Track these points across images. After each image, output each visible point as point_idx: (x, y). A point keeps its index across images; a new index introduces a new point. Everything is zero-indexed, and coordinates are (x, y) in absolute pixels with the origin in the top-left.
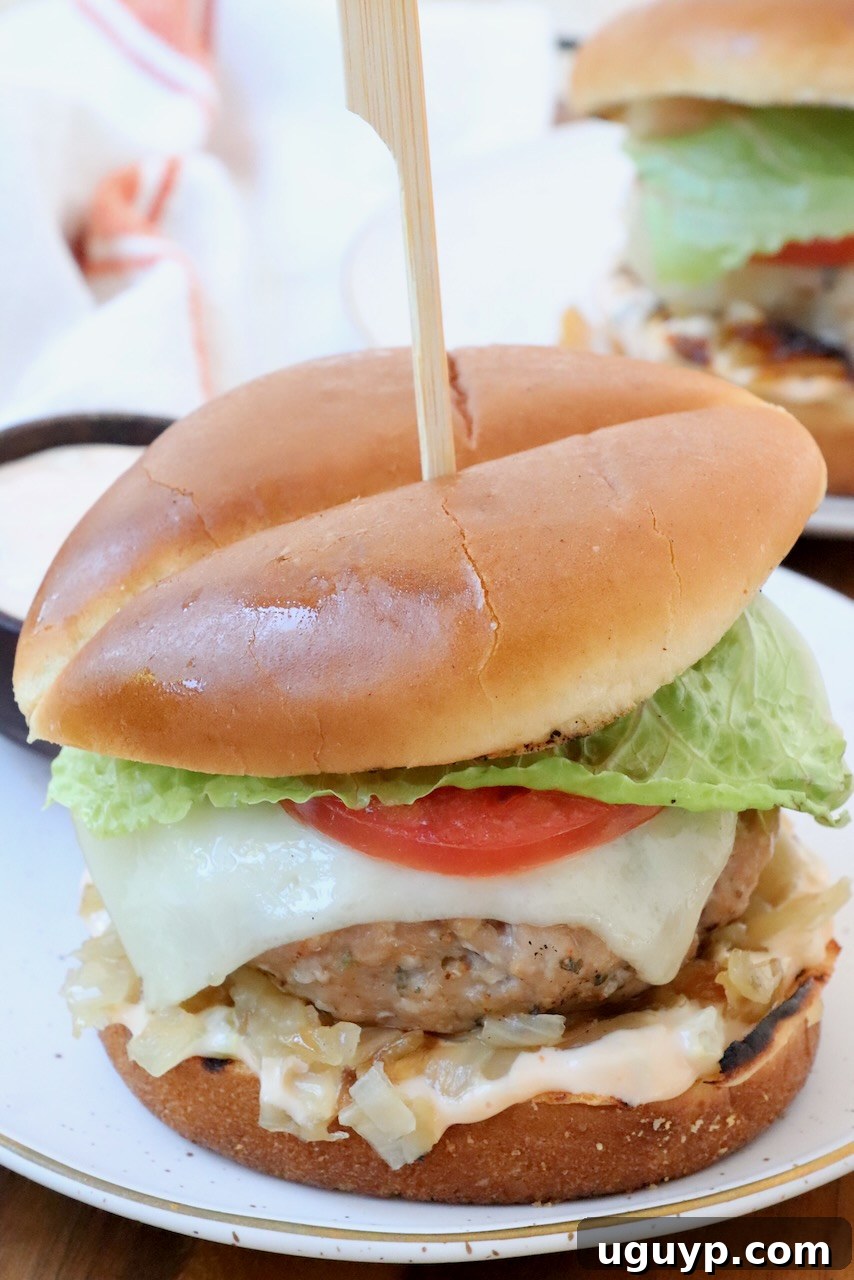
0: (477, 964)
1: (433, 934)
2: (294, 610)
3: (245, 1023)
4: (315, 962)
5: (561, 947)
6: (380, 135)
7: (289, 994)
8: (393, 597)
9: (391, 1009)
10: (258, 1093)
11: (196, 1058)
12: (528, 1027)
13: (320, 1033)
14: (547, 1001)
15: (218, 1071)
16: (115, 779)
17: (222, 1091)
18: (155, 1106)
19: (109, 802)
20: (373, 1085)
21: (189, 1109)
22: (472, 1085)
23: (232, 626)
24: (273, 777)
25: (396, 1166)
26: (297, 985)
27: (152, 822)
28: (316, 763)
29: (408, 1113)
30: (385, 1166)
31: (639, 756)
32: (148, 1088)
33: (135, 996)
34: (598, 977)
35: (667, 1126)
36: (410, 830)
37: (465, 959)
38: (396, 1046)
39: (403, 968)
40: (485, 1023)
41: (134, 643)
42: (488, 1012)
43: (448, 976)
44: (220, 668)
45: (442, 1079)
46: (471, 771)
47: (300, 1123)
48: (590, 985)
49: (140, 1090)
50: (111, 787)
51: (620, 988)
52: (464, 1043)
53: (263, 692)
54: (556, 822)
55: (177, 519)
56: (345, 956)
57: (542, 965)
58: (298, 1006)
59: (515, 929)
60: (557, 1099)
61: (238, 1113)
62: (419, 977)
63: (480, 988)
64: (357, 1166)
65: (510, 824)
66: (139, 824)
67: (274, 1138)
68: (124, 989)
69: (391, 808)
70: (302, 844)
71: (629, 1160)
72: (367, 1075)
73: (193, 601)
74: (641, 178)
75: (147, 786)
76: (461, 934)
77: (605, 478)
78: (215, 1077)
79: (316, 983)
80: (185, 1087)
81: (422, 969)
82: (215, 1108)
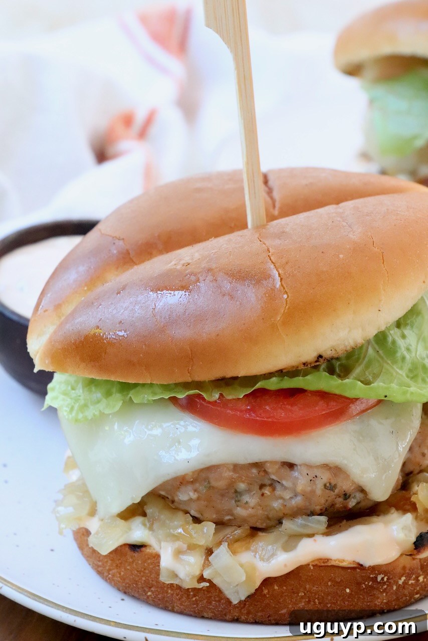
0: (278, 487)
1: (254, 471)
2: (176, 292)
3: (152, 524)
4: (190, 487)
5: (325, 477)
6: (223, 40)
7: (177, 509)
8: (230, 283)
9: (232, 515)
10: (159, 563)
11: (125, 545)
12: (307, 523)
13: (193, 528)
14: (318, 508)
15: (137, 551)
16: (81, 391)
17: (140, 562)
18: (103, 573)
19: (78, 404)
20: (223, 555)
21: (122, 573)
22: (277, 555)
23: (143, 301)
24: (166, 384)
25: (235, 601)
26: (181, 502)
27: (102, 414)
28: (189, 375)
29: (242, 571)
30: (229, 602)
31: (367, 373)
32: (100, 564)
33: (93, 513)
34: (345, 495)
35: (385, 579)
36: (241, 411)
37: (273, 485)
38: (235, 534)
39: (238, 490)
40: (284, 521)
41: (90, 313)
42: (285, 515)
43: (263, 495)
44: (137, 324)
45: (260, 553)
46: (274, 379)
47: (182, 578)
48: (341, 500)
49: (96, 565)
50: (80, 396)
51: (358, 503)
52: (272, 533)
53: (160, 336)
54: (321, 408)
55: (115, 252)
56: (206, 483)
57: (314, 487)
58: (181, 514)
59: (299, 467)
60: (323, 562)
61: (149, 575)
62: (247, 495)
63: (280, 501)
64: (214, 602)
65: (295, 408)
66: (94, 415)
67: (168, 588)
68: (87, 509)
69: (231, 400)
70: (182, 423)
71: (364, 599)
72: (218, 550)
73: (122, 291)
74: (371, 102)
75: (99, 395)
76: (270, 470)
77: (347, 223)
78: (136, 555)
79: (191, 500)
80: (120, 561)
81: (249, 491)
82: (136, 572)
